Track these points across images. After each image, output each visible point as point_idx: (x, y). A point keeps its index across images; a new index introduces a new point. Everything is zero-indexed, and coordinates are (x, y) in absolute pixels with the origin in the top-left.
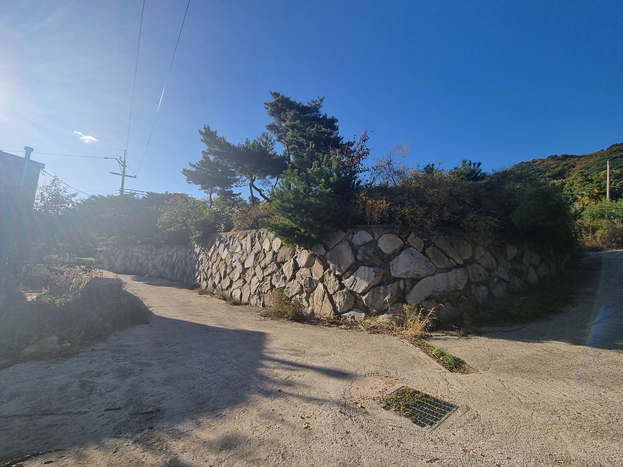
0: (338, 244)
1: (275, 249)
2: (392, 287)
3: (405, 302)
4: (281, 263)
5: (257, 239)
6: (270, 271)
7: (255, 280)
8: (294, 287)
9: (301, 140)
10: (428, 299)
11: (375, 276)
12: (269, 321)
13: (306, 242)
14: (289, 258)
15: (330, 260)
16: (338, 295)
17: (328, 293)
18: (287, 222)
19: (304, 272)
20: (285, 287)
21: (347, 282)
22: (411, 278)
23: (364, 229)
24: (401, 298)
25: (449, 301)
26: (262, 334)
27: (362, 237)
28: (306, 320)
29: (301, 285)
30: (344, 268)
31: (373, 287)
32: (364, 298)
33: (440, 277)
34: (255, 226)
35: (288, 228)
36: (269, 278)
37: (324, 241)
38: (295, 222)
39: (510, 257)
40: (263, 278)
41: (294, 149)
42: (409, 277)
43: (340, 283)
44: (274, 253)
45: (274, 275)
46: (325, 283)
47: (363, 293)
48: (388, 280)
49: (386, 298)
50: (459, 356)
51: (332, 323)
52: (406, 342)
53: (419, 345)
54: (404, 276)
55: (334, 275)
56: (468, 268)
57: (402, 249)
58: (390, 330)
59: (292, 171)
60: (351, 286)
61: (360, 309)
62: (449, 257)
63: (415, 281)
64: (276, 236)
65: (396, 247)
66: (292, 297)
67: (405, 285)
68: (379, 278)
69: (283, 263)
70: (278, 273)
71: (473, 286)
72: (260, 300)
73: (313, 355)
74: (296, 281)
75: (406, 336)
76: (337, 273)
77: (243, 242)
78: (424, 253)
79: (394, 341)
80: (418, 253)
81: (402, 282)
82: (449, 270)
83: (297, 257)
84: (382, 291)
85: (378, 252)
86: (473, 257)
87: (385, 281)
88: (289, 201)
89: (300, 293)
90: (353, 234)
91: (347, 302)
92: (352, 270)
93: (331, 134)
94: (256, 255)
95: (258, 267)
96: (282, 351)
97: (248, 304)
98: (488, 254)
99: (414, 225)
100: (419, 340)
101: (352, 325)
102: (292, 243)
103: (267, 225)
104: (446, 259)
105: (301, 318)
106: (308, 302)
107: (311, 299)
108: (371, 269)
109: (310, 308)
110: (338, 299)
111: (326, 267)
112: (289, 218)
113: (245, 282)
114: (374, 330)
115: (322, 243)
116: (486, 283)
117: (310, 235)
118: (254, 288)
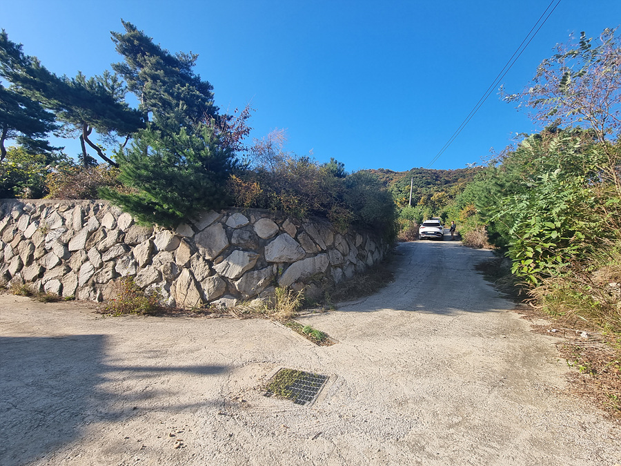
0: (210, 226)
1: (122, 227)
2: (266, 272)
3: (277, 285)
4: (130, 244)
5: (92, 212)
6: (112, 254)
7: (87, 266)
8: (149, 274)
9: (166, 96)
10: (297, 281)
11: (250, 261)
12: (110, 319)
13: (168, 221)
14: (142, 239)
15: (199, 243)
16: (207, 281)
17: (195, 280)
18: (143, 194)
19: (165, 256)
20: (135, 275)
21: (218, 267)
22: (284, 262)
23: (240, 211)
24: (274, 282)
25: (314, 282)
26: (101, 337)
27: (237, 220)
28: (166, 313)
29: (160, 272)
30: (215, 253)
31: (247, 271)
32: (236, 283)
33: (309, 260)
34: (92, 193)
35: (145, 202)
36: (112, 263)
37: (193, 221)
38: (155, 195)
39: (358, 245)
40: (101, 265)
41: (154, 105)
42: (282, 261)
43: (210, 268)
44: (120, 232)
45: (119, 261)
46: (192, 269)
47: (236, 279)
48: (262, 265)
49: (260, 283)
50: (323, 330)
51: (200, 313)
52: (278, 323)
53: (290, 325)
54: (277, 261)
55: (204, 259)
56: (330, 253)
57: (277, 235)
58: (262, 314)
59: (153, 133)
60: (223, 272)
61: (232, 295)
62: (316, 243)
63: (287, 265)
64: (126, 211)
65: (272, 232)
66: (146, 286)
67: (278, 269)
68: (253, 263)
69: (134, 245)
70: (125, 258)
71: (332, 269)
72: (95, 292)
73: (179, 353)
74: (152, 267)
75: (278, 318)
76: (207, 258)
77: (67, 215)
78: (296, 239)
79: (267, 324)
80: (291, 238)
81: (275, 266)
82: (316, 254)
83: (154, 238)
84: (255, 276)
85: (254, 236)
86: (334, 243)
87: (259, 266)
88: (146, 167)
89: (157, 281)
90: (228, 216)
91: (217, 289)
92: (225, 254)
94: (90, 234)
95: (93, 249)
96: (135, 355)
97: (74, 299)
98: (344, 241)
99: (289, 212)
100: (289, 321)
101: (223, 313)
102: (150, 221)
103: (113, 196)
104: (314, 245)
105: (156, 310)
106: (168, 291)
107: (172, 288)
108: (246, 253)
109: (171, 298)
110: (207, 287)
111: (194, 250)
112: (147, 190)
113: (69, 270)
114: (246, 315)
115: (190, 223)
116: (341, 266)
117: (174, 212)
118: (84, 278)
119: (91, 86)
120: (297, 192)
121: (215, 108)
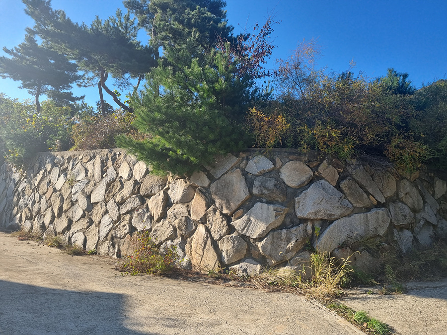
0: (227, 172)
1: (137, 177)
2: (298, 231)
3: (312, 250)
4: (145, 196)
5: (110, 162)
6: (129, 207)
7: (106, 219)
8: (163, 230)
9: (176, 26)
10: (342, 246)
11: (276, 216)
12: (128, 278)
13: (182, 168)
14: (157, 190)
15: (215, 194)
16: (226, 241)
17: (212, 238)
18: (157, 139)
19: (179, 209)
20: (150, 230)
21: (238, 223)
22: (322, 220)
23: (261, 153)
24: (308, 245)
25: (368, 249)
26: (120, 297)
27: (259, 164)
28: (181, 275)
29: (174, 228)
30: (234, 206)
31: (273, 230)
32: (260, 245)
33: (358, 218)
34: (109, 143)
35: (159, 149)
36: (128, 216)
37: (208, 168)
38: (169, 140)
39: (439, 194)
40: (119, 218)
41: (165, 38)
42: (319, 217)
43: (228, 224)
44: (136, 183)
45: (135, 214)
46: (208, 224)
47: (260, 239)
48: (292, 222)
49: (290, 245)
50: (386, 320)
51: (217, 279)
52: (316, 303)
53: (334, 307)
54: (312, 217)
55: (221, 213)
56: (391, 208)
57: (311, 182)
58: (294, 288)
59: (164, 69)
60: (243, 229)
61: (255, 259)
62: (368, 194)
63: (326, 223)
64: (141, 159)
65: (304, 179)
66: (161, 243)
67: (313, 229)
68: (281, 219)
69: (149, 196)
70: (140, 211)
71: (395, 231)
72: (114, 247)
74: (167, 222)
75: (316, 295)
76: (225, 211)
77: (89, 166)
78: (338, 187)
79: (302, 302)
80: (331, 187)
81: (309, 225)
82: (368, 209)
83: (168, 189)
84: (284, 236)
85: (281, 185)
86: (397, 194)
87: (288, 223)
88: (159, 109)
89: (172, 237)
90: (248, 159)
91: (237, 251)
92: (246, 207)
93: (218, 21)
94: (108, 185)
95: (111, 201)
96: (153, 321)
97: (96, 253)
98: (414, 190)
99: (326, 150)
100: (333, 300)
101: (245, 281)
102: (164, 169)
103: (128, 144)
104: (365, 195)
105: (172, 272)
106: (183, 250)
107: (187, 247)
108: (271, 207)
109: (186, 258)
110: (226, 247)
111: (210, 203)
112: (161, 134)
113: (91, 222)
114: (274, 287)
115: (205, 170)
116: (410, 227)
117: (188, 158)
118: (104, 231)
119: (107, 30)
120: (338, 123)
121: (229, 28)
